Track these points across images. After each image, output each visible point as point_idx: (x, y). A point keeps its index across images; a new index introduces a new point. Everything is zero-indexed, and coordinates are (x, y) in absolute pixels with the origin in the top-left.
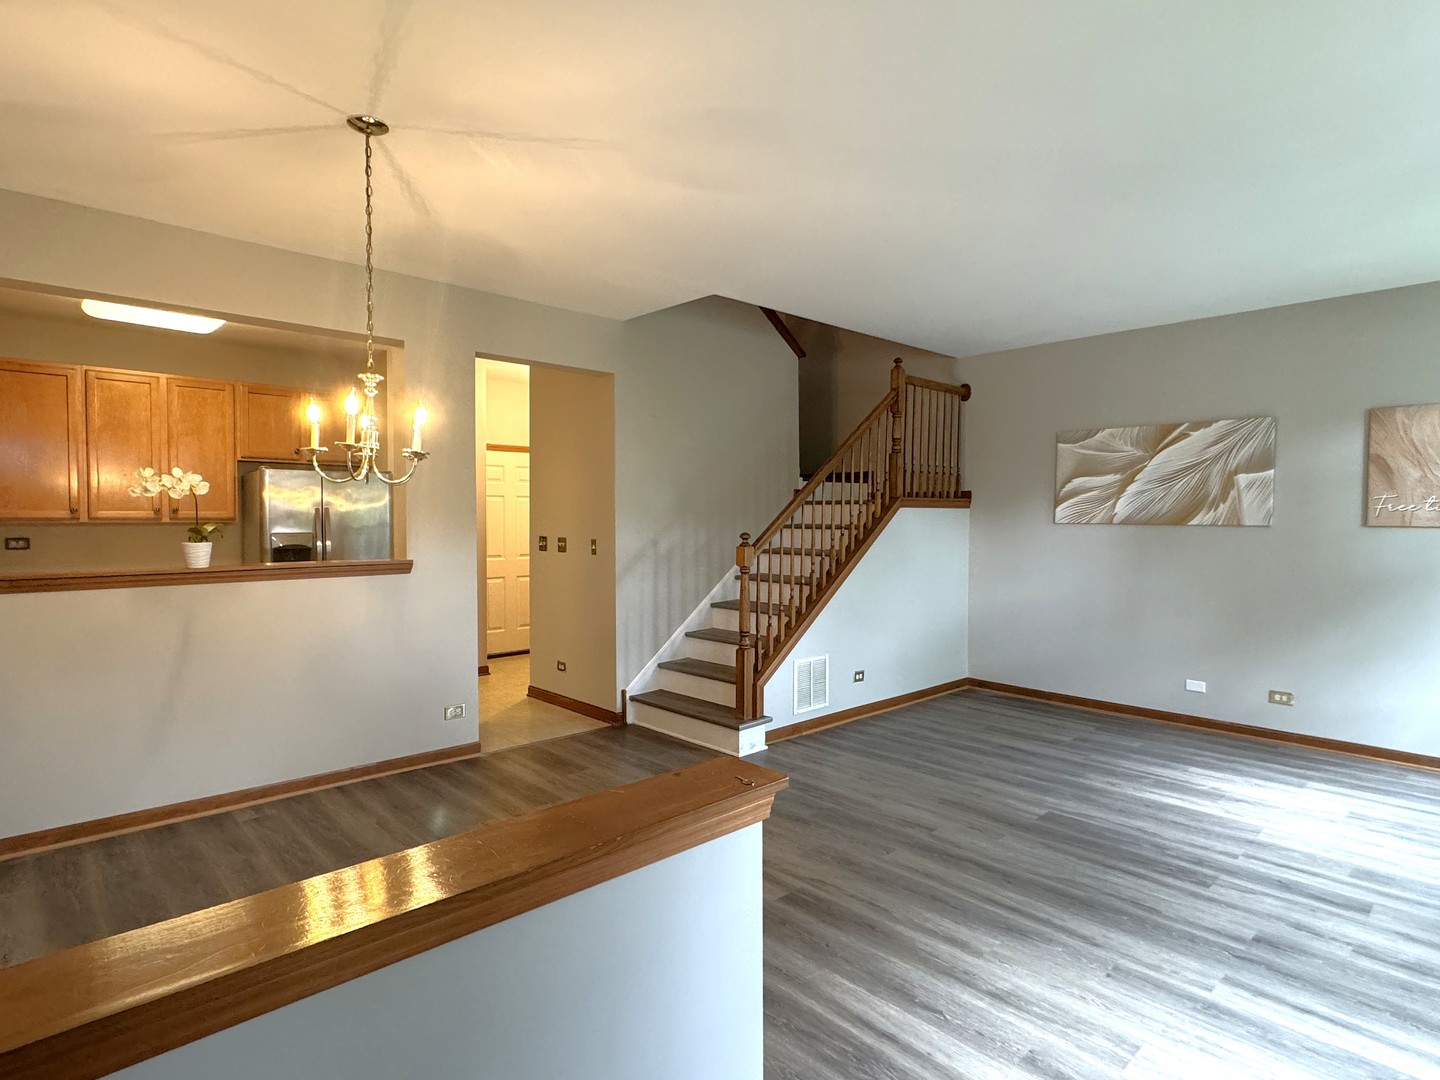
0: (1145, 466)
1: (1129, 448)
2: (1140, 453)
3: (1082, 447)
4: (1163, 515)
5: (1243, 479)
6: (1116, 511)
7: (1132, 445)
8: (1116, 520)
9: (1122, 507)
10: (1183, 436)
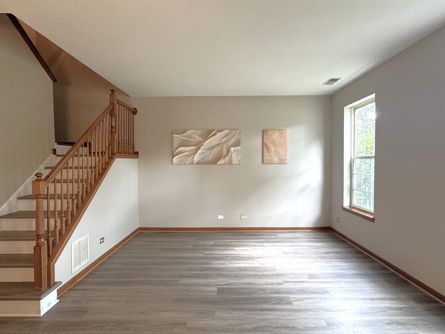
0: (204, 144)
1: (198, 137)
2: (202, 139)
3: (182, 136)
4: (209, 161)
5: (232, 149)
6: (194, 159)
7: (199, 137)
8: (194, 163)
9: (196, 158)
10: (215, 134)
